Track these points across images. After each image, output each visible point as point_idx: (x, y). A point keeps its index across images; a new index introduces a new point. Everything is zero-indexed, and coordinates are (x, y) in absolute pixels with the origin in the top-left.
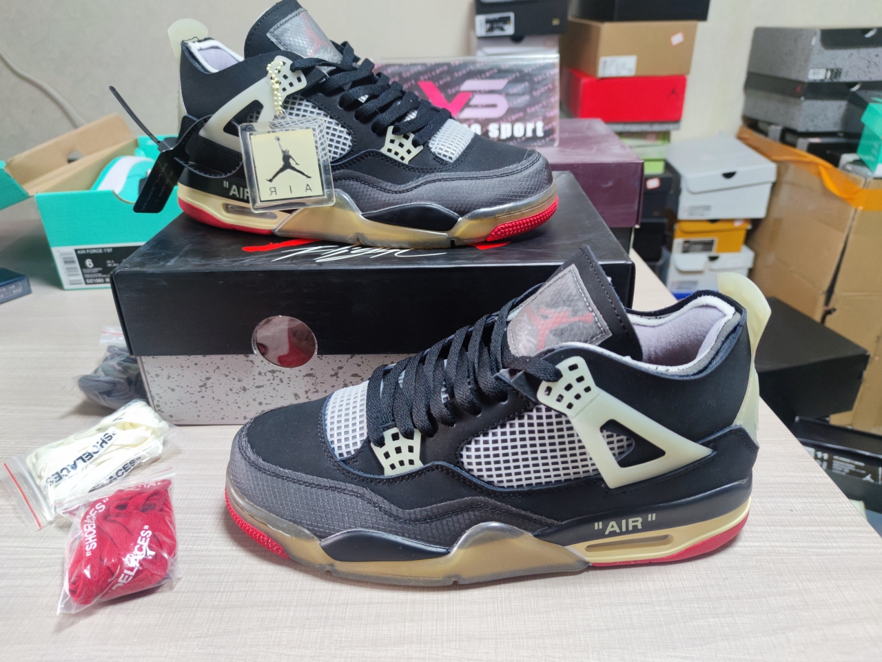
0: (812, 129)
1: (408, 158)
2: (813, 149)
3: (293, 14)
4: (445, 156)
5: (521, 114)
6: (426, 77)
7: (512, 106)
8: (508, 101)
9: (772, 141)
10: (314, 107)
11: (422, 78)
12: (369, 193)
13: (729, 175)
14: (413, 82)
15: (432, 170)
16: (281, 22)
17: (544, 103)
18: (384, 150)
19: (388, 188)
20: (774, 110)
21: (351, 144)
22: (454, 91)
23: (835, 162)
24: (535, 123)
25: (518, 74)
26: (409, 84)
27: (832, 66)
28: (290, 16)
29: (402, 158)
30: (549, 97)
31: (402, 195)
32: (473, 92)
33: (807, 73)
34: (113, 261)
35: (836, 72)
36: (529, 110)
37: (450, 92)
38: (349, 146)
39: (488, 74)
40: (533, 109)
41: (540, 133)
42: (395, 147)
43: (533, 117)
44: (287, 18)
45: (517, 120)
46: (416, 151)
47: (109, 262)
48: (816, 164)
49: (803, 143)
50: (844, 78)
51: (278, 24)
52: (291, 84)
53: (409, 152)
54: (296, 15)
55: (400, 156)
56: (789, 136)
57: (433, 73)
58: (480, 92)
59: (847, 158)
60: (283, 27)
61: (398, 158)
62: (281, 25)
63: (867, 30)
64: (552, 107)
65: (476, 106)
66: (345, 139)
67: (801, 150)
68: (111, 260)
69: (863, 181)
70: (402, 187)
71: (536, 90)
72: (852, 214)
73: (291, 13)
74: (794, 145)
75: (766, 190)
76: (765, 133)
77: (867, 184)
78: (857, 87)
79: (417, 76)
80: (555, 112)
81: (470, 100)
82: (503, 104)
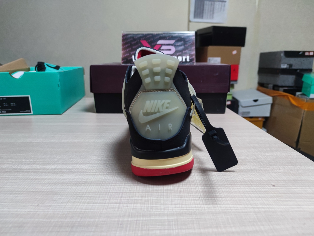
0: (284, 85)
2: (285, 91)
5: (180, 53)
6: (143, 39)
7: (177, 50)
8: (176, 48)
9: (270, 90)
11: (142, 39)
13: (256, 101)
14: (138, 40)
17: (190, 49)
20: (269, 79)
22: (154, 44)
23: (294, 95)
24: (186, 57)
25: (179, 38)
26: (137, 41)
27: (289, 63)
30: (191, 47)
32: (162, 45)
33: (280, 65)
34: (6, 104)
35: (291, 65)
36: (184, 52)
37: (152, 44)
39: (167, 38)
40: (185, 51)
41: (188, 60)
43: (185, 54)
45: (179, 55)
47: (4, 104)
48: (287, 96)
49: (281, 89)
50: (294, 68)
56: (276, 87)
57: (146, 37)
58: (165, 45)
59: (298, 93)
63: (299, 52)
64: (193, 51)
65: (163, 50)
67: (281, 92)
68: (5, 103)
69: (306, 100)
71: (186, 44)
72: (303, 112)
74: (278, 90)
75: (269, 107)
76: (267, 87)
77: (307, 101)
78: (298, 71)
79: (140, 38)
80: (194, 52)
81: (160, 47)
82: (173, 49)
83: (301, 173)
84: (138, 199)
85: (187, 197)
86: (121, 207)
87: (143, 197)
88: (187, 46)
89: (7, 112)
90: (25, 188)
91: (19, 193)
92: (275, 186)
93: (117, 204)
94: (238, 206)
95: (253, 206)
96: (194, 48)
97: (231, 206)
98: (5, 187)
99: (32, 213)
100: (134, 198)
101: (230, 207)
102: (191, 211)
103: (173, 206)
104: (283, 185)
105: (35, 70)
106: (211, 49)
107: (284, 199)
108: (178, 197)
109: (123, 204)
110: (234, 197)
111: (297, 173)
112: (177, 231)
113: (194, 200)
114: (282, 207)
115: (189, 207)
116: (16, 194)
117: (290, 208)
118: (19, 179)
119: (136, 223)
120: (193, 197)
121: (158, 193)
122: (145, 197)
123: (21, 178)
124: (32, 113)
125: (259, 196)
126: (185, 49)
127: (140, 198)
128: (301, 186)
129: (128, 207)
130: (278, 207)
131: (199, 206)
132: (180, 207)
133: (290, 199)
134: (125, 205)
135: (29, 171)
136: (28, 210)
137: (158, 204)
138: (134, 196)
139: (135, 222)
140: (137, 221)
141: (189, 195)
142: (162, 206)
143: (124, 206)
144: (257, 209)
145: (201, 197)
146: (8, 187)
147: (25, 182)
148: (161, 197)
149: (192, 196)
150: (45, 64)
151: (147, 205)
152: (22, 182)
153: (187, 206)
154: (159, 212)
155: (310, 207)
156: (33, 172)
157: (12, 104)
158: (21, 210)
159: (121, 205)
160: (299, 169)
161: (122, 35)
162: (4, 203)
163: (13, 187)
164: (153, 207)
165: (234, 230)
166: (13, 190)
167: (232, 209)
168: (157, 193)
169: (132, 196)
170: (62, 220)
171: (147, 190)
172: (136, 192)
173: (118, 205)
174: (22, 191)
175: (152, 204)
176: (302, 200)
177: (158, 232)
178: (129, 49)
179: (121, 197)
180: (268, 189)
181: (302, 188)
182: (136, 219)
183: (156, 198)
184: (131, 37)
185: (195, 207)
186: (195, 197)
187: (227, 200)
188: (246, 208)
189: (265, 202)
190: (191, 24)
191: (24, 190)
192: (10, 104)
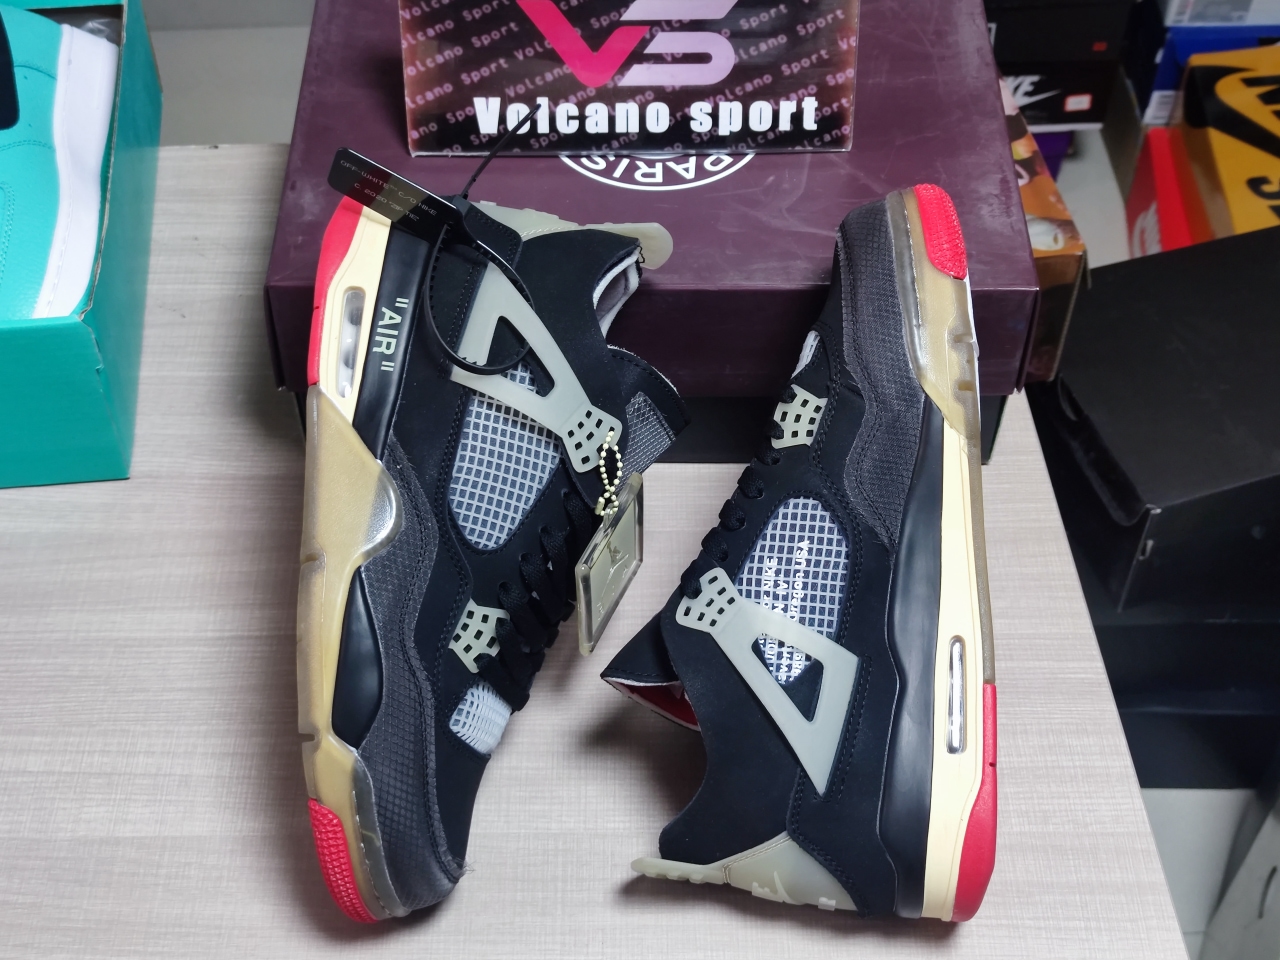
5: (767, 81)
7: (745, 58)
8: (737, 48)
22: (604, 21)
24: (800, 101)
30: (834, 40)
32: (653, 26)
36: (786, 70)
37: (594, 24)
40: (796, 68)
41: (810, 124)
45: (757, 95)
46: (469, 661)
58: (671, 23)
64: (843, 64)
65: (659, 59)
71: (804, 22)
80: (848, 75)
81: (645, 43)
82: (724, 55)
88: (805, 31)
96: (850, 44)
126: (795, 51)
178: (449, 54)
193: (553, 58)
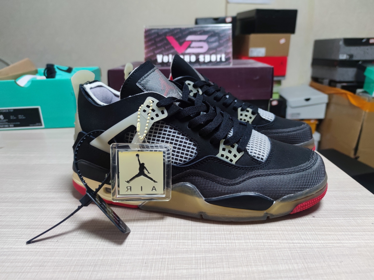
0: (342, 80)
1: (235, 160)
2: (343, 88)
3: (151, 71)
4: (258, 158)
6: (170, 34)
7: (210, 47)
8: (209, 45)
9: (325, 86)
10: (187, 139)
11: (168, 35)
12: (209, 185)
13: (308, 100)
14: (164, 36)
15: (252, 169)
16: (145, 75)
17: (225, 46)
18: (219, 156)
19: (223, 182)
20: (325, 73)
21: (196, 152)
22: (183, 40)
23: (354, 92)
24: (221, 55)
26: (162, 37)
27: (349, 53)
28: (150, 72)
29: (231, 160)
30: (227, 43)
31: (234, 187)
32: (192, 41)
33: (338, 56)
34: (13, 116)
35: (351, 56)
36: (218, 50)
37: (181, 41)
38: (195, 153)
39: (199, 33)
40: (220, 49)
41: (223, 59)
42: (226, 153)
44: (148, 74)
45: (213, 54)
46: (239, 156)
48: (346, 94)
49: (339, 85)
50: (355, 58)
51: (143, 77)
52: (157, 115)
53: (235, 156)
54: (153, 71)
55: (229, 159)
56: (333, 83)
57: (173, 33)
58: (195, 41)
59: (359, 91)
60: (146, 79)
61: (228, 161)
62: (145, 78)
63: (362, 39)
64: (229, 48)
65: (193, 47)
66: (193, 149)
67: (338, 89)
69: (367, 99)
70: (233, 181)
71: (221, 40)
72: (364, 114)
73: (150, 70)
74: (335, 86)
75: (324, 107)
76: (321, 83)
77: (369, 100)
78: (360, 63)
79: (166, 34)
80: (230, 50)
81: (190, 45)
82: (206, 46)
83: (346, 200)
84: (164, 234)
85: (217, 231)
86: (145, 243)
87: (169, 231)
88: (221, 42)
89: (15, 126)
90: (42, 221)
91: (37, 227)
92: (316, 217)
93: (141, 239)
94: (272, 241)
95: (289, 241)
96: (230, 44)
97: (264, 241)
98: (21, 220)
99: (52, 250)
100: (159, 233)
101: (263, 243)
102: (221, 247)
103: (202, 241)
104: (324, 215)
105: (44, 75)
106: (253, 37)
107: (323, 233)
108: (208, 231)
109: (147, 239)
110: (269, 231)
111: (342, 200)
112: (205, 270)
113: (224, 234)
114: (320, 242)
115: (219, 243)
116: (34, 228)
117: (328, 243)
118: (36, 210)
119: (162, 262)
120: (224, 231)
121: (186, 226)
122: (172, 231)
123: (38, 209)
124: (43, 126)
125: (296, 229)
126: (220, 45)
127: (167, 233)
128: (345, 217)
129: (153, 243)
130: (315, 242)
131: (230, 241)
132: (209, 243)
133: (329, 233)
134: (150, 241)
135: (45, 200)
136: (48, 247)
137: (186, 240)
138: (160, 230)
139: (161, 260)
140: (162, 259)
141: (219, 229)
142: (190, 241)
143: (148, 242)
144: (292, 245)
145: (233, 231)
146: (24, 220)
147: (42, 214)
148: (189, 231)
149: (222, 230)
150: (55, 67)
151: (174, 241)
152: (38, 214)
153: (217, 241)
154: (187, 248)
155: (350, 242)
156: (49, 201)
157: (21, 117)
158: (40, 247)
159: (146, 241)
160: (344, 195)
161: (144, 30)
162: (22, 239)
163: (29, 220)
164: (180, 242)
165: (265, 269)
166: (30, 224)
167: (265, 244)
168: (184, 226)
169: (158, 230)
170: (84, 258)
171: (174, 223)
172: (162, 226)
173: (142, 241)
174: (39, 225)
175: (179, 240)
176: (343, 233)
177: (185, 271)
178: (153, 48)
179: (146, 231)
180: (306, 221)
181: (345, 220)
182: (161, 257)
183: (183, 233)
184: (155, 33)
185: (226, 243)
186: (226, 231)
187: (260, 234)
188: (280, 243)
189: (301, 236)
190: (229, 5)
191: (42, 224)
192: (17, 117)
193: (172, 48)
